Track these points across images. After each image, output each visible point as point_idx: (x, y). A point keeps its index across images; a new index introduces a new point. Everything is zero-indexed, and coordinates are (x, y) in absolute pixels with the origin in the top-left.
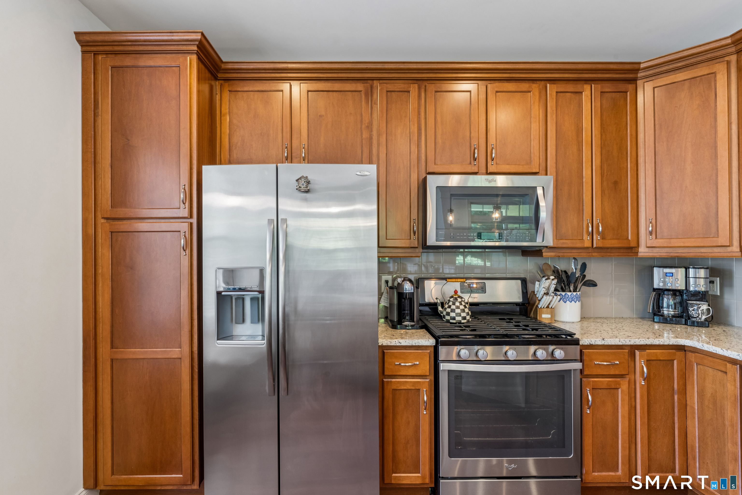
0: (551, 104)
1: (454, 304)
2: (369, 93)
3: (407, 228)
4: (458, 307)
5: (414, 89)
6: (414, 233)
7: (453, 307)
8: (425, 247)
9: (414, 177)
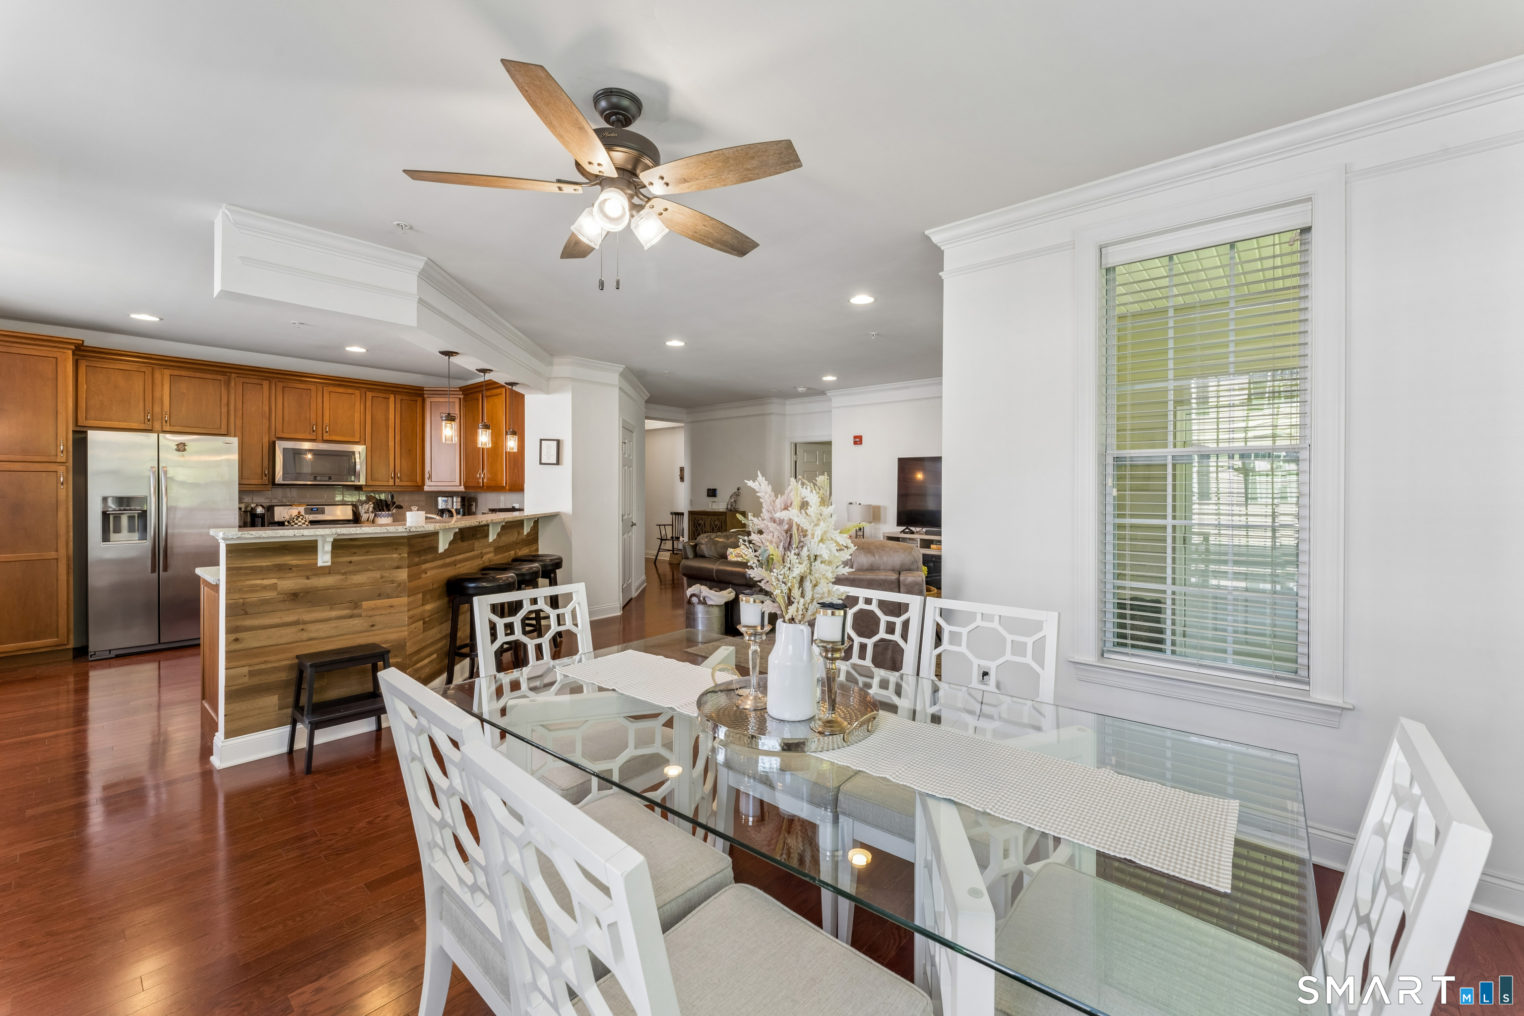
0: (369, 403)
1: (297, 520)
2: (228, 383)
3: (259, 471)
4: (300, 522)
5: (266, 384)
6: (266, 475)
7: (296, 522)
8: (274, 484)
9: (266, 440)
